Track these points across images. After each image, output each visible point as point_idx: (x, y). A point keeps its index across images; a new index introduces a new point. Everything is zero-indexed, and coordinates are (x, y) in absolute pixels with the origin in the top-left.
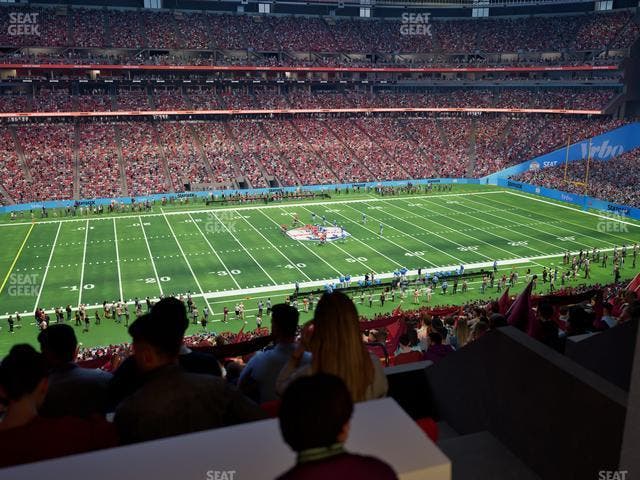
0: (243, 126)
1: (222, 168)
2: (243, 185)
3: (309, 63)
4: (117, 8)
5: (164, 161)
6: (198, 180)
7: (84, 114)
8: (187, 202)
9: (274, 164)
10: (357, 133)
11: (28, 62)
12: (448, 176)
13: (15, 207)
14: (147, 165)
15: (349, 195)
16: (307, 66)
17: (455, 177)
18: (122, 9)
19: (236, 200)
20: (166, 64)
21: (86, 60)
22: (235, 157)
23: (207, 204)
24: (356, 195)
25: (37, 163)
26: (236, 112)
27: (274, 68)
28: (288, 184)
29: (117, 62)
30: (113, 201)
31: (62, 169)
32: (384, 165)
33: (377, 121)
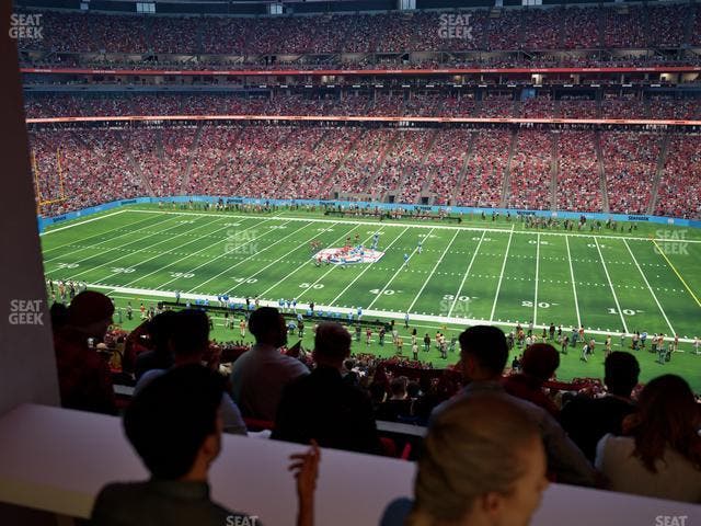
0: (454, 135)
1: (386, 178)
2: (392, 199)
3: (550, 64)
4: (368, 12)
5: (337, 168)
6: (350, 189)
7: (299, 118)
8: (313, 209)
9: (445, 180)
10: (588, 149)
11: (264, 70)
12: (662, 214)
13: (182, 198)
14: (315, 171)
15: (495, 223)
16: (547, 67)
17: (672, 215)
18: (373, 13)
19: (352, 213)
20: (385, 68)
21: (312, 66)
22: (410, 169)
23: (327, 214)
24: (504, 223)
25: (232, 162)
26: (445, 119)
27: (504, 70)
28: (437, 202)
29: (339, 68)
30: (258, 202)
31: (246, 169)
32: (583, 191)
33: (631, 136)
